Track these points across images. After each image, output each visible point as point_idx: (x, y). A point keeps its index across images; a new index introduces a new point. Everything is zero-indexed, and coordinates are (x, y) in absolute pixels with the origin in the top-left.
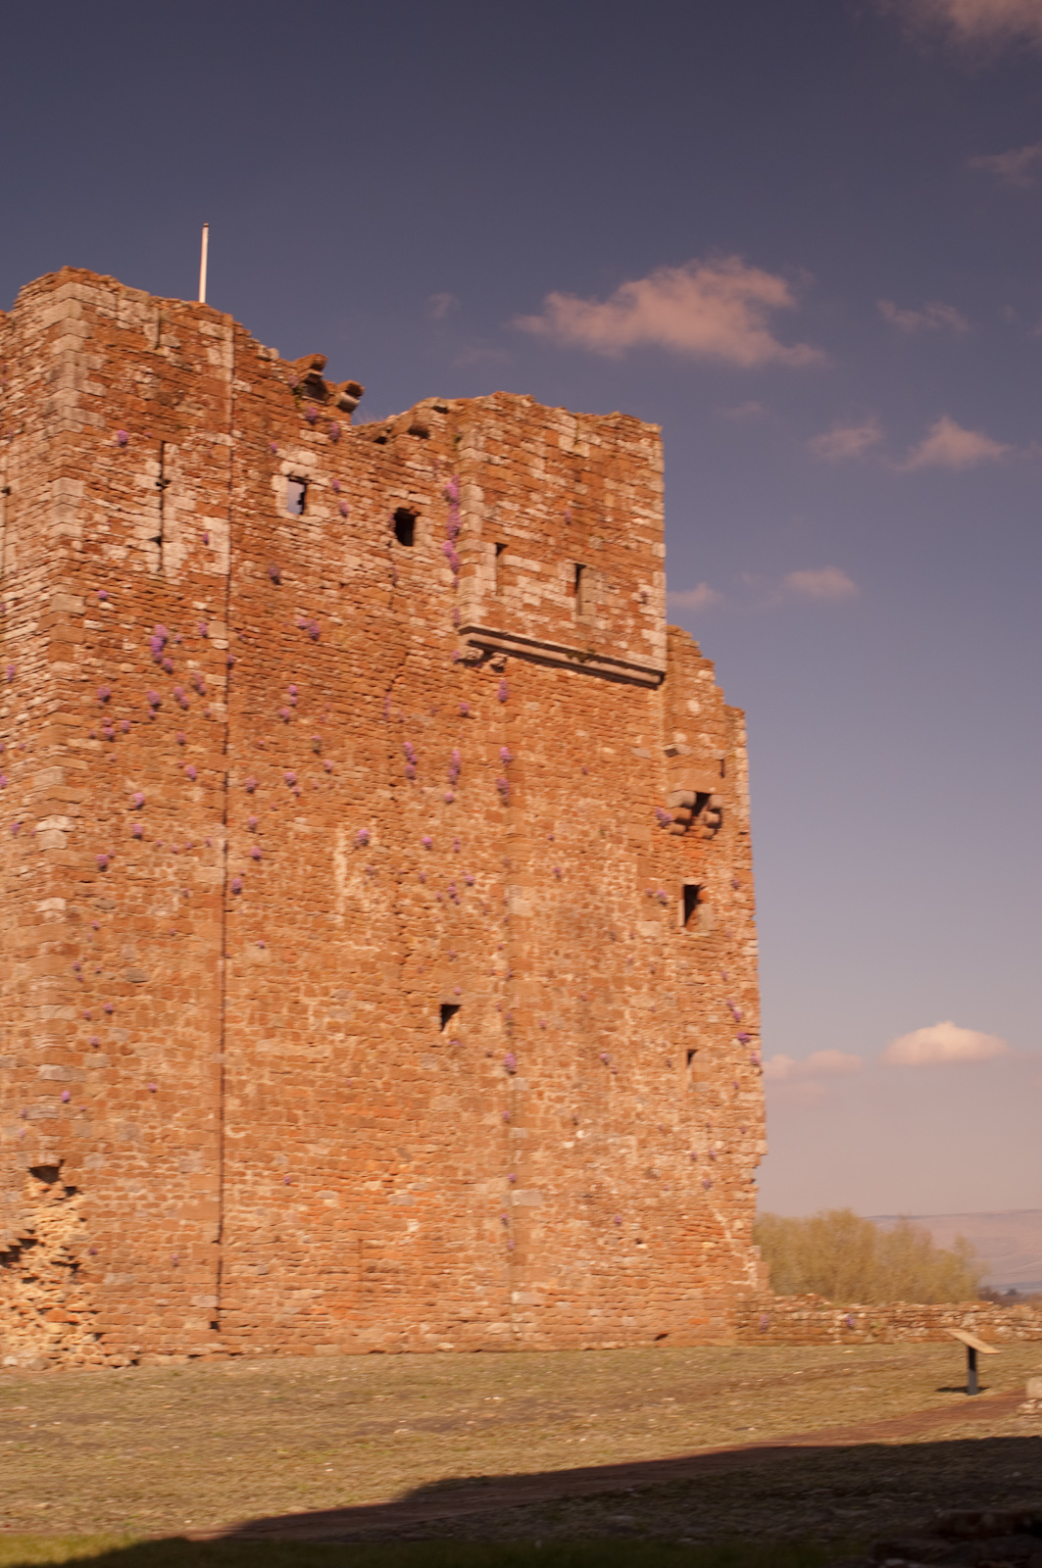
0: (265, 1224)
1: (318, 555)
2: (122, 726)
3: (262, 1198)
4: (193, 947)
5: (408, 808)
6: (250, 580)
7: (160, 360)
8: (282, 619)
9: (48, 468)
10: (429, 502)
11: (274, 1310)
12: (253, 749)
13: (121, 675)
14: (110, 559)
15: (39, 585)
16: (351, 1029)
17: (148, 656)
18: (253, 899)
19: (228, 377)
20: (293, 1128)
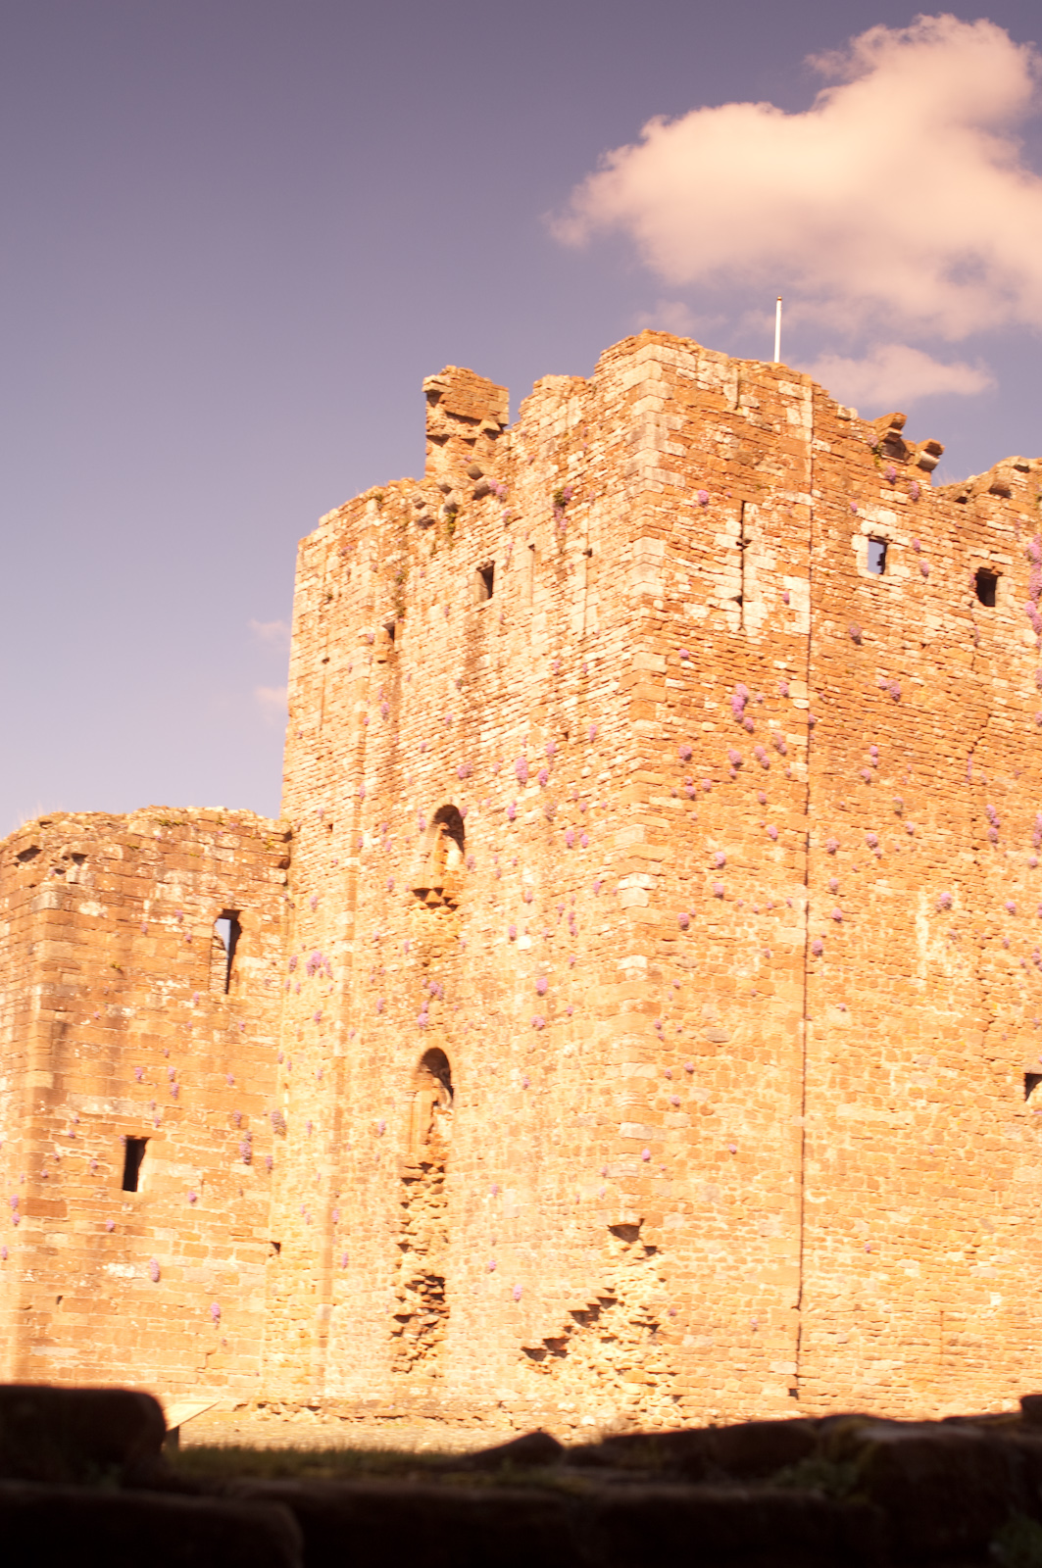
0: (846, 1292)
1: (900, 615)
2: (704, 785)
3: (842, 1265)
4: (773, 1008)
5: (990, 872)
6: (831, 640)
7: (741, 420)
8: (864, 679)
9: (630, 529)
10: (1011, 562)
11: (854, 1380)
12: (834, 810)
13: (703, 734)
14: (692, 618)
15: (622, 645)
16: (932, 1096)
17: (729, 715)
18: (835, 961)
19: (808, 436)
20: (874, 1195)
